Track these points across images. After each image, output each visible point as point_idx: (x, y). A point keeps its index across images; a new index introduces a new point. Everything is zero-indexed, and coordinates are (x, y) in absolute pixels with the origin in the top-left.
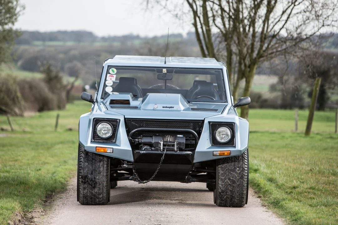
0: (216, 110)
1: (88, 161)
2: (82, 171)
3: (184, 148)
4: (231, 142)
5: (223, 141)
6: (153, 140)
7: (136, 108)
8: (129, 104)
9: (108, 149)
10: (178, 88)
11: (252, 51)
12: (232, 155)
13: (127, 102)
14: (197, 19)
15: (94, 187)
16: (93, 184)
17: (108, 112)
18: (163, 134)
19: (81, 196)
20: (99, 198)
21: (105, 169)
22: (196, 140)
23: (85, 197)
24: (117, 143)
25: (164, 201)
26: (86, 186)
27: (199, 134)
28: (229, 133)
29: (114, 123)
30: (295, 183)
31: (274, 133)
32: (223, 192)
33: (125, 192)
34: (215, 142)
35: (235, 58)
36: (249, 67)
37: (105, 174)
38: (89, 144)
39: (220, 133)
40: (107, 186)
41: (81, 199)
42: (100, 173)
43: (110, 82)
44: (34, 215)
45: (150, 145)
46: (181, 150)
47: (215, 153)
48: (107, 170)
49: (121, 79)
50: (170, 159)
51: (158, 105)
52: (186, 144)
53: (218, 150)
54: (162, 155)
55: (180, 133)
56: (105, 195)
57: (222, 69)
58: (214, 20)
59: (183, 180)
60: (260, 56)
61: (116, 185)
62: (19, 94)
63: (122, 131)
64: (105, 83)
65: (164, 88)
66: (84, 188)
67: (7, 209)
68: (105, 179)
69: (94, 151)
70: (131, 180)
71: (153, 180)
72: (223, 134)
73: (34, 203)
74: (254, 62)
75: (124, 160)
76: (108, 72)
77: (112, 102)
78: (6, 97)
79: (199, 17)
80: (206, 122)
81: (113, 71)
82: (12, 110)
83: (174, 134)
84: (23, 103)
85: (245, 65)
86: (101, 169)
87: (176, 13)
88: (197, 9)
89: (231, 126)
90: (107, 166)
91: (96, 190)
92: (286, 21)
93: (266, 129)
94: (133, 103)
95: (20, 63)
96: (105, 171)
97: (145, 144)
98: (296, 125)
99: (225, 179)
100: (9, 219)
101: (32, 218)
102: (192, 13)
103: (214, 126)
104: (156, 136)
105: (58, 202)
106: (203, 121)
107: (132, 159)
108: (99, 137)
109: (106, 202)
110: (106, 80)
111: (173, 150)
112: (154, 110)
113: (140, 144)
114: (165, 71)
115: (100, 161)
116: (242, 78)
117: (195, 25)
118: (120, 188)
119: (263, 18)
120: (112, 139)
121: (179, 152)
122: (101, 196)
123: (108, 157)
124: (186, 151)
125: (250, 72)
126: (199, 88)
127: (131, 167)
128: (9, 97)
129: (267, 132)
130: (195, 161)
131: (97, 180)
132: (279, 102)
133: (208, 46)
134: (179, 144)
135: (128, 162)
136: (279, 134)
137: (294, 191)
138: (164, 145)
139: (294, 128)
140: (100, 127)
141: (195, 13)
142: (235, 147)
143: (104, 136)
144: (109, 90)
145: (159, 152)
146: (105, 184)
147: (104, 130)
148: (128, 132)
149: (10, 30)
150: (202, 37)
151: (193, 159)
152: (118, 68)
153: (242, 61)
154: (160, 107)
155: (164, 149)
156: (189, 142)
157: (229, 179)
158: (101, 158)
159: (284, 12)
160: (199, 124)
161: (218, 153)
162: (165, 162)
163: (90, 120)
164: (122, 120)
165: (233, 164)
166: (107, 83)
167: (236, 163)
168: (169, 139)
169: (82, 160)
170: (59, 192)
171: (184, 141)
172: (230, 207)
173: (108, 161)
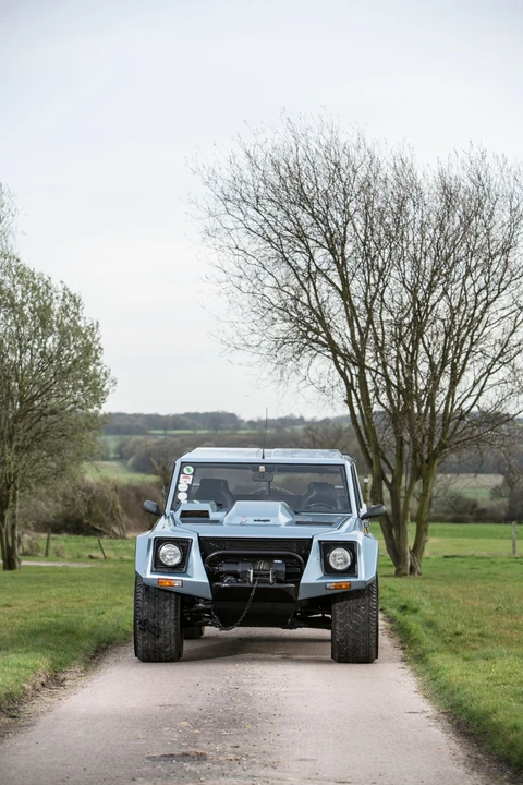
0: (330, 524)
1: (148, 599)
2: (140, 614)
3: (283, 578)
4: (351, 570)
5: (339, 568)
6: (239, 568)
7: (216, 522)
8: (208, 516)
9: (176, 581)
10: (290, 493)
11: (431, 438)
12: (353, 588)
13: (205, 514)
14: (353, 394)
15: (158, 637)
16: (156, 632)
17: (176, 528)
18: (253, 559)
19: (140, 648)
20: (164, 652)
21: (173, 610)
22: (302, 566)
23: (146, 651)
24: (189, 573)
25: (260, 656)
26: (146, 634)
27: (306, 558)
28: (349, 558)
29: (183, 545)
30: (459, 628)
31: (482, 558)
32: (342, 641)
33: (213, 643)
34: (328, 570)
35: (407, 449)
36: (427, 461)
37: (172, 618)
38: (148, 575)
39: (335, 556)
40: (176, 635)
41: (140, 654)
42: (165, 615)
43: (183, 486)
44: (68, 676)
45: (236, 575)
46: (278, 581)
47: (328, 586)
48: (176, 611)
49: (204, 481)
50: (264, 594)
51: (248, 518)
52: (286, 573)
53: (332, 581)
54: (251, 589)
55: (278, 557)
56: (173, 648)
57: (344, 465)
58: (377, 394)
59: (285, 626)
60: (442, 446)
61: (201, 633)
62: (119, 506)
63: (195, 555)
64: (176, 487)
65: (267, 493)
66: (144, 638)
67: (26, 668)
68: (172, 625)
69: (156, 584)
70: (211, 625)
71: (241, 625)
72: (339, 558)
73: (74, 659)
74: (433, 456)
75: (199, 598)
76: (181, 472)
77: (185, 514)
78: (100, 511)
79: (355, 392)
80: (315, 541)
81: (189, 470)
82: (109, 529)
83: (269, 558)
84: (125, 518)
85: (422, 460)
86: (168, 610)
87: (322, 385)
88: (352, 380)
89: (350, 546)
90: (176, 606)
91: (161, 640)
92: (479, 395)
93: (470, 552)
94: (213, 515)
95: (131, 461)
96: (173, 613)
97: (228, 574)
98: (514, 545)
99: (345, 623)
100: (26, 680)
101: (65, 680)
102: (343, 385)
103: (326, 547)
104: (243, 561)
105: (111, 659)
106: (311, 539)
107: (210, 597)
108: (163, 564)
109: (175, 657)
110: (178, 483)
111: (268, 582)
112: (241, 524)
113: (222, 573)
114: (262, 468)
115: (165, 600)
116: (418, 479)
117: (349, 402)
118: (208, 638)
119: (446, 392)
120: (181, 568)
121: (276, 585)
122: (168, 649)
123: (177, 594)
124: (286, 583)
125: (428, 469)
126: (314, 493)
127: (209, 607)
128: (105, 510)
129: (472, 556)
130: (299, 598)
131: (162, 627)
132: (503, 513)
134: (275, 573)
135: (206, 600)
136: (489, 558)
137: (454, 639)
138: (254, 575)
139: (511, 551)
140: (164, 549)
141: (350, 386)
142: (357, 577)
143: (170, 564)
144: (182, 497)
145: (248, 585)
146: (173, 632)
147: (170, 555)
148: (204, 557)
149: (95, 415)
150: (360, 422)
151: (297, 595)
152: (196, 465)
153: (418, 454)
154: (250, 520)
155: (254, 580)
156: (291, 571)
157: (351, 623)
158: (168, 594)
159: (475, 384)
160: (305, 544)
161: (332, 586)
162: (255, 599)
163: (150, 540)
164: (195, 540)
165: (355, 601)
166: (179, 486)
167: (361, 599)
168: (262, 566)
169: (140, 598)
170: (118, 645)
171: (283, 569)
172: (353, 662)
173: (176, 599)
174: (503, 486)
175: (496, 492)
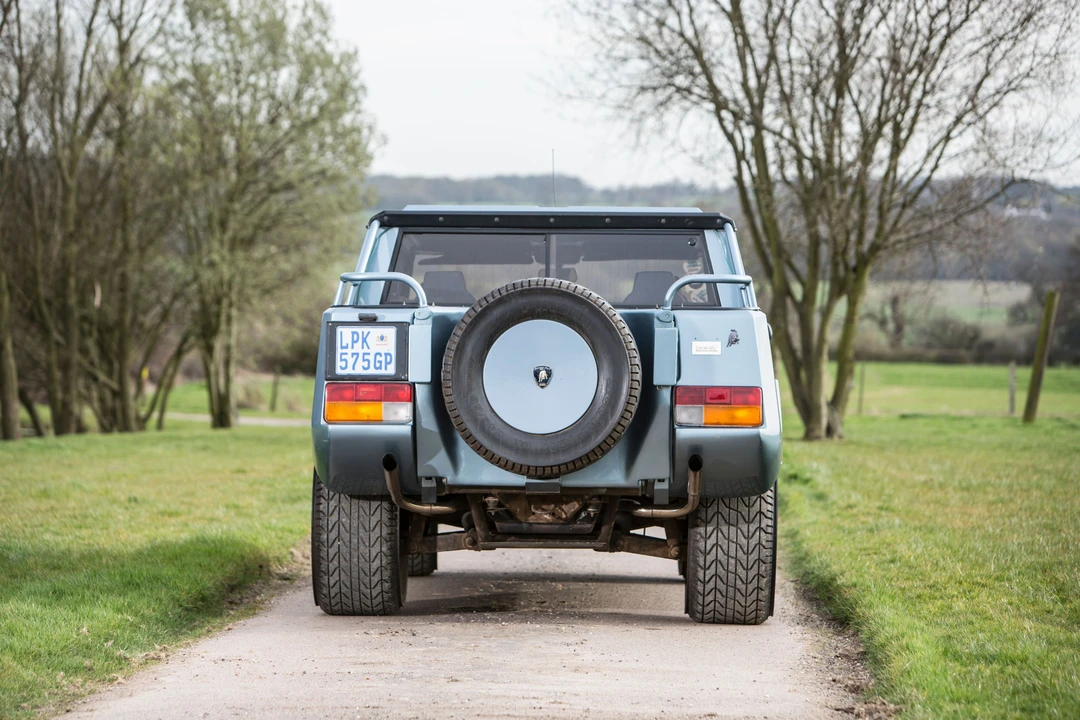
11: (861, 235)
14: (744, 166)
31: (960, 418)
35: (825, 251)
36: (855, 270)
58: (780, 167)
74: (863, 261)
79: (748, 163)
85: (846, 267)
87: (697, 154)
88: (744, 147)
98: (1012, 400)
102: (732, 155)
116: (840, 294)
117: (739, 180)
119: (884, 165)
125: (856, 280)
129: (945, 415)
132: (1022, 348)
133: (768, 224)
136: (971, 419)
139: (1007, 407)
141: (740, 156)
153: (839, 258)
174: (1031, 302)
175: (1017, 313)
